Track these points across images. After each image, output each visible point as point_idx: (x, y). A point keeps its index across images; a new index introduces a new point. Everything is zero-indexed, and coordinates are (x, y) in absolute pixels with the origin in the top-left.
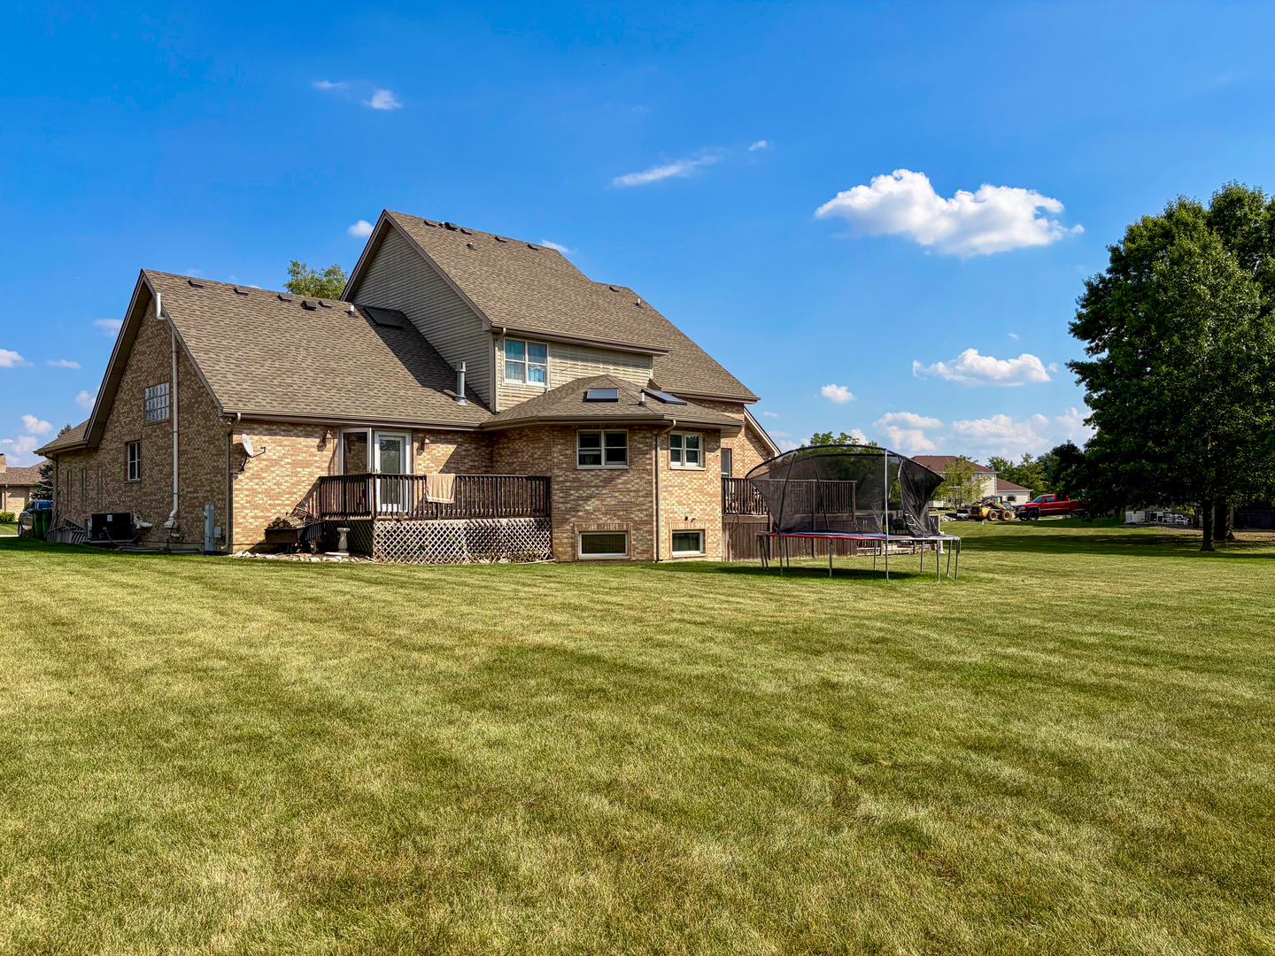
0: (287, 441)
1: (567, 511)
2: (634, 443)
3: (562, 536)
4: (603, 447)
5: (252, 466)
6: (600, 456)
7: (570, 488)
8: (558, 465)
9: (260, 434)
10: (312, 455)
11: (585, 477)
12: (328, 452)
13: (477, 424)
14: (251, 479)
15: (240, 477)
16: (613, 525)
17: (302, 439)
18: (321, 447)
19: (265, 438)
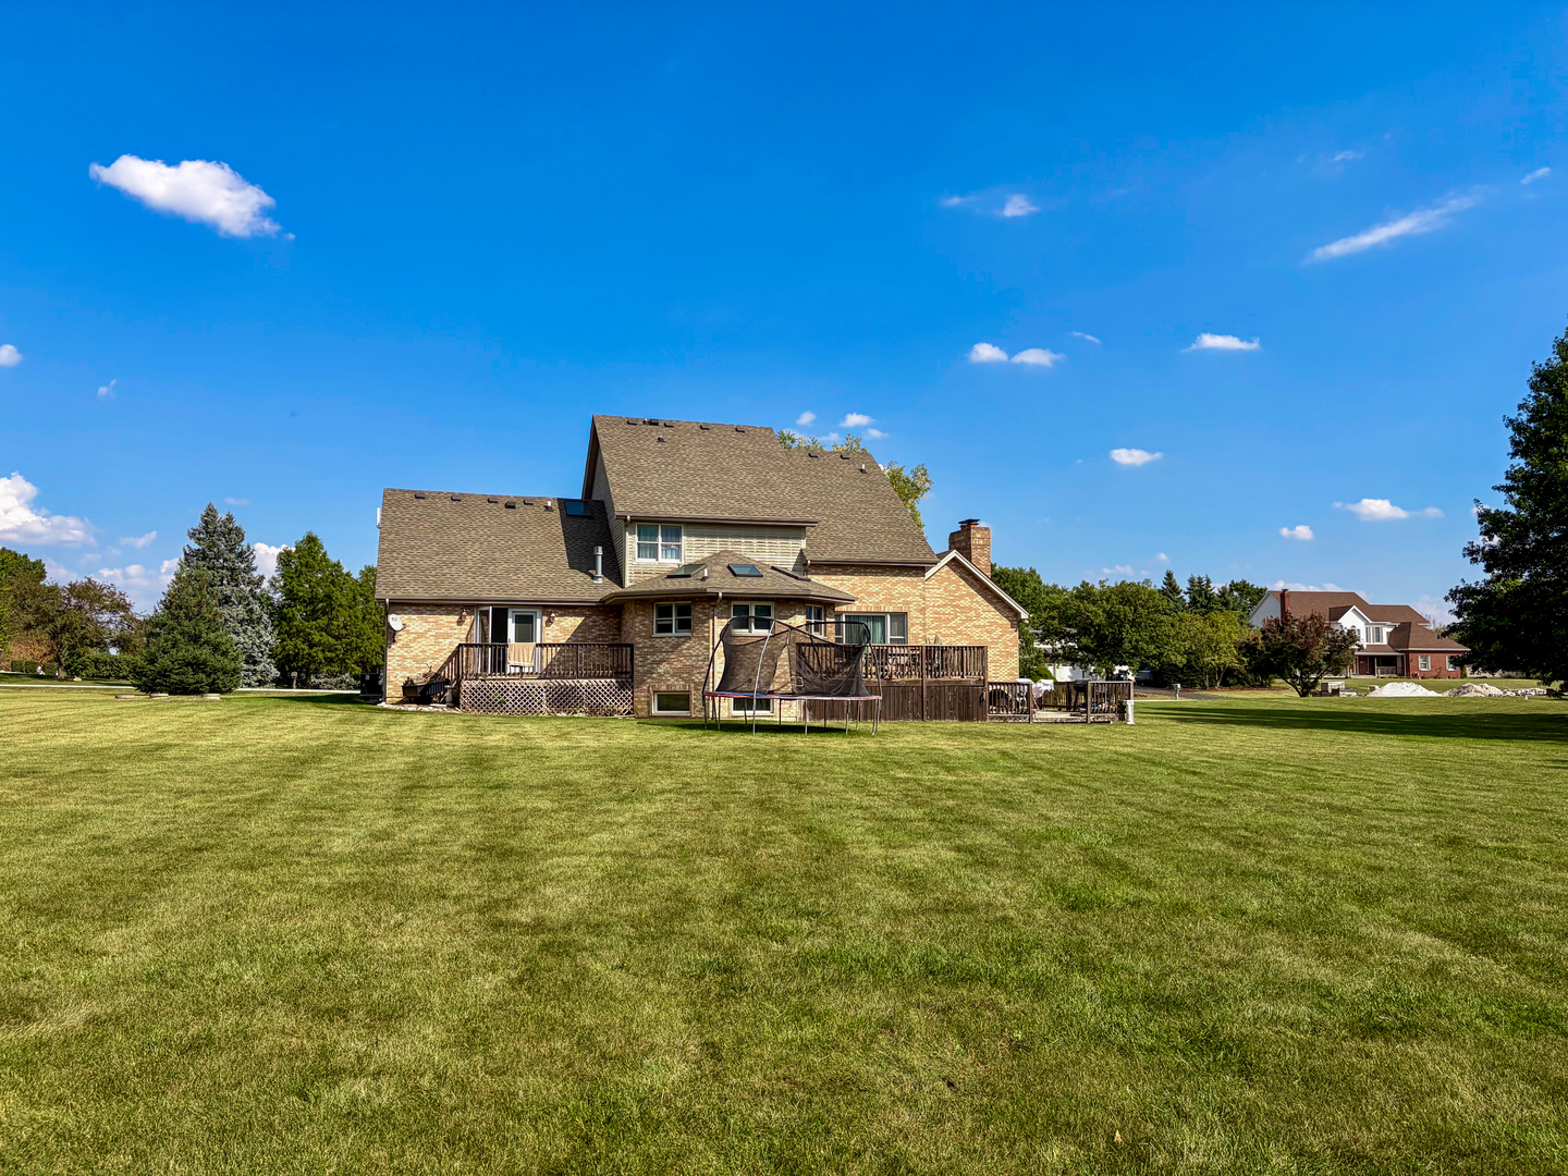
0: (432, 618)
1: (645, 673)
2: (697, 613)
3: (641, 694)
4: (674, 618)
5: (402, 638)
6: (671, 625)
7: (648, 653)
8: (638, 634)
9: (409, 613)
10: (452, 629)
11: (659, 643)
12: (466, 627)
13: (598, 599)
14: (401, 648)
15: (393, 646)
16: (678, 685)
17: (444, 617)
18: (460, 622)
19: (413, 617)
